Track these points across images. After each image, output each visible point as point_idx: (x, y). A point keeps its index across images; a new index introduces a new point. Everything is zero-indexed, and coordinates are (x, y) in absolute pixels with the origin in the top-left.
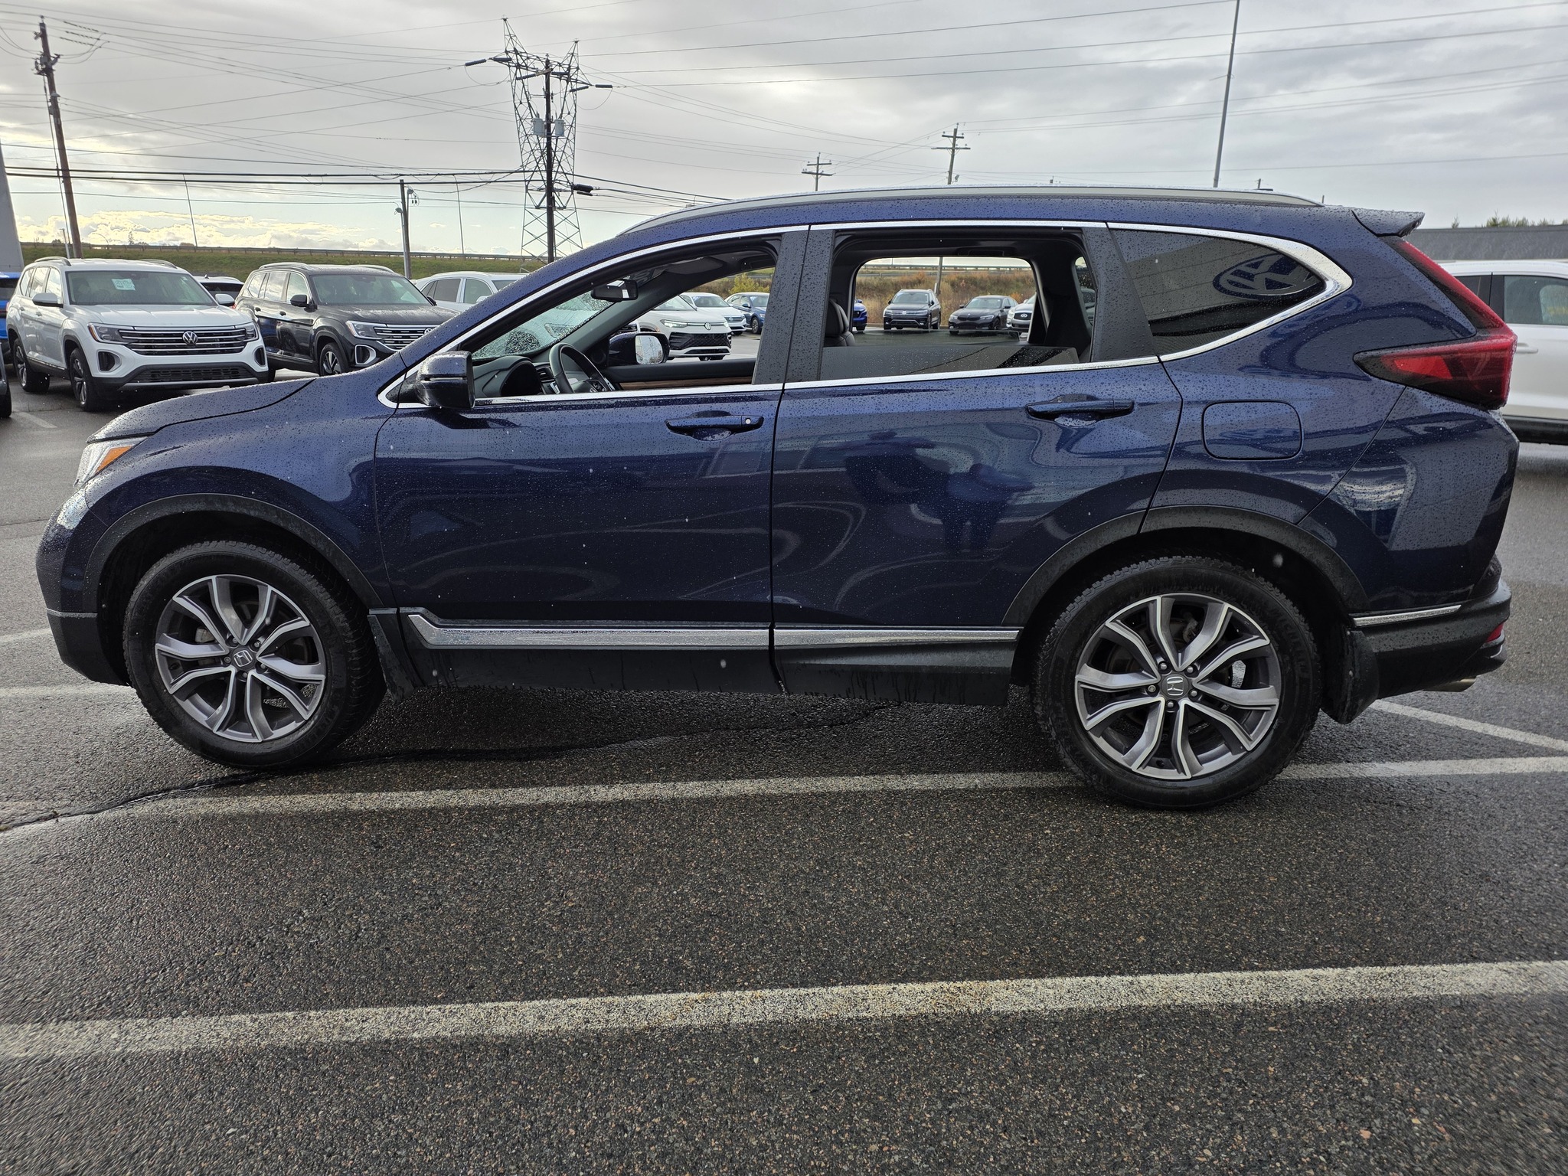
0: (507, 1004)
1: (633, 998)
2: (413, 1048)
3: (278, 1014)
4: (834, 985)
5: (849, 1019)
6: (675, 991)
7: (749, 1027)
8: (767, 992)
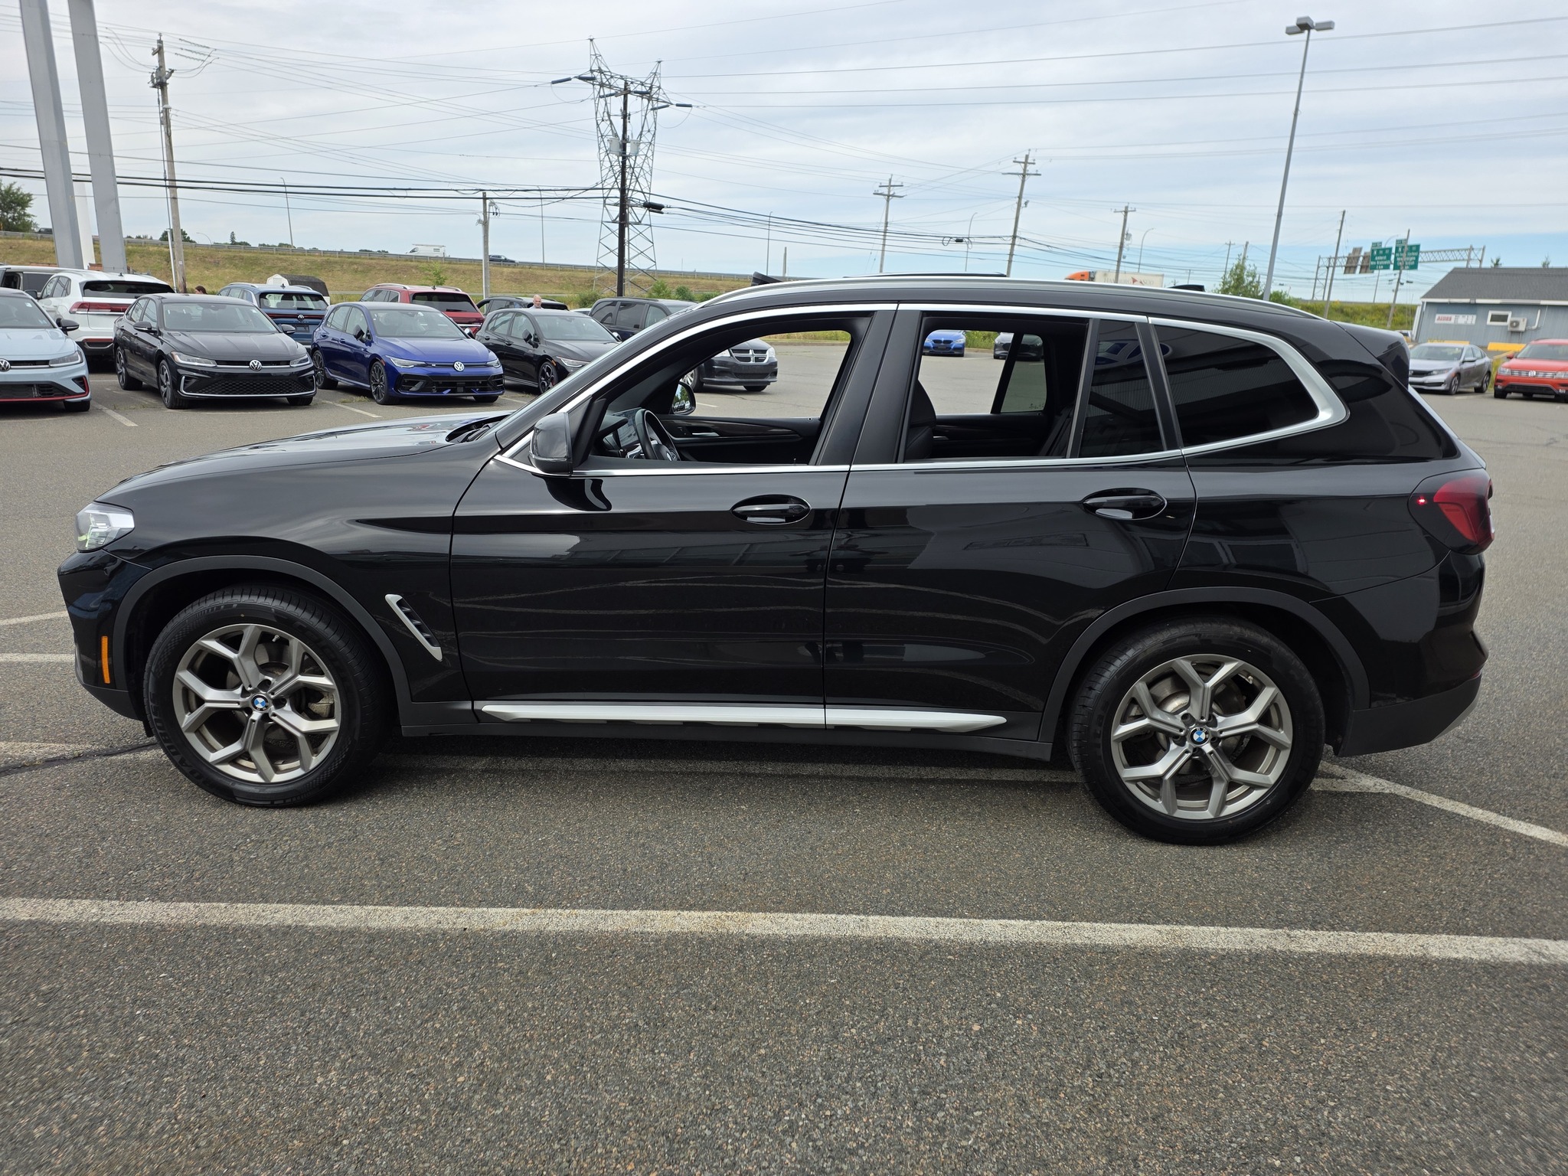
0: (384, 908)
1: (479, 910)
2: (307, 932)
3: (214, 904)
4: (635, 909)
5: (635, 932)
6: (513, 906)
7: (558, 934)
8: (582, 911)
